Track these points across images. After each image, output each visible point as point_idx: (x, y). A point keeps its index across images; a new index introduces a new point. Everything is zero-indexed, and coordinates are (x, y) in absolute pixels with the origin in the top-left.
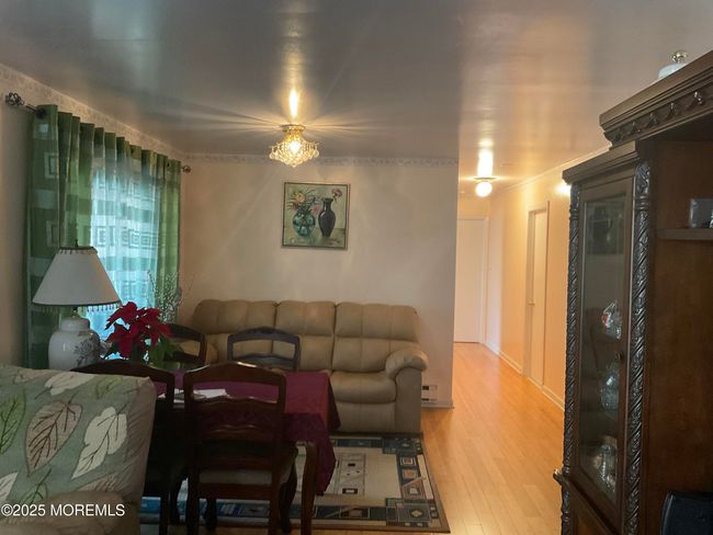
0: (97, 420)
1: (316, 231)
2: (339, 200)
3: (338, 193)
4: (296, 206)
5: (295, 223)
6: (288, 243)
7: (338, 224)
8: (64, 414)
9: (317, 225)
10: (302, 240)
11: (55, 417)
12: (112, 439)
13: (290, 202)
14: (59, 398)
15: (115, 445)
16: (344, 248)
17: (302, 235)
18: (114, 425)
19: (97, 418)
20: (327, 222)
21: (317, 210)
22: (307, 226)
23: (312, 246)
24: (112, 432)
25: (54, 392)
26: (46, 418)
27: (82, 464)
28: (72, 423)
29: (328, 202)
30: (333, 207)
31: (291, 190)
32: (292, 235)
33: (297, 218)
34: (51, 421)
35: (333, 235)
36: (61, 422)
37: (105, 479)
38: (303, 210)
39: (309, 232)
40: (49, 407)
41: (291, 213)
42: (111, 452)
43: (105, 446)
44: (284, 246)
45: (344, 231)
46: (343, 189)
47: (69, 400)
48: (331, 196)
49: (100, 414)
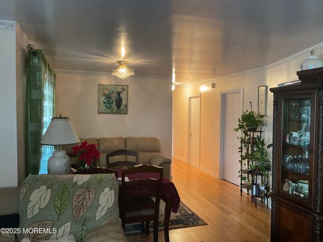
0: (103, 194)
1: (114, 106)
2: (124, 92)
3: (123, 90)
4: (104, 95)
5: (104, 102)
6: (101, 111)
7: (124, 103)
8: (87, 193)
9: (114, 103)
10: (108, 110)
11: (84, 195)
12: (110, 201)
13: (101, 93)
14: (82, 187)
15: (111, 204)
16: (126, 114)
17: (108, 108)
18: (110, 195)
19: (103, 193)
20: (119, 102)
21: (114, 97)
22: (110, 104)
23: (112, 113)
24: (110, 198)
25: (79, 184)
26: (80, 195)
27: (98, 214)
28: (92, 197)
29: (119, 93)
30: (121, 95)
31: (102, 88)
32: (103, 108)
33: (105, 100)
34: (82, 197)
35: (121, 108)
36: (87, 197)
37: (109, 219)
38: (108, 97)
39: (111, 107)
40: (79, 191)
41: (103, 99)
42: (109, 207)
43: (107, 205)
44: (99, 113)
45: (126, 106)
46: (126, 88)
47: (87, 187)
48: (120, 90)
49: (103, 191)
